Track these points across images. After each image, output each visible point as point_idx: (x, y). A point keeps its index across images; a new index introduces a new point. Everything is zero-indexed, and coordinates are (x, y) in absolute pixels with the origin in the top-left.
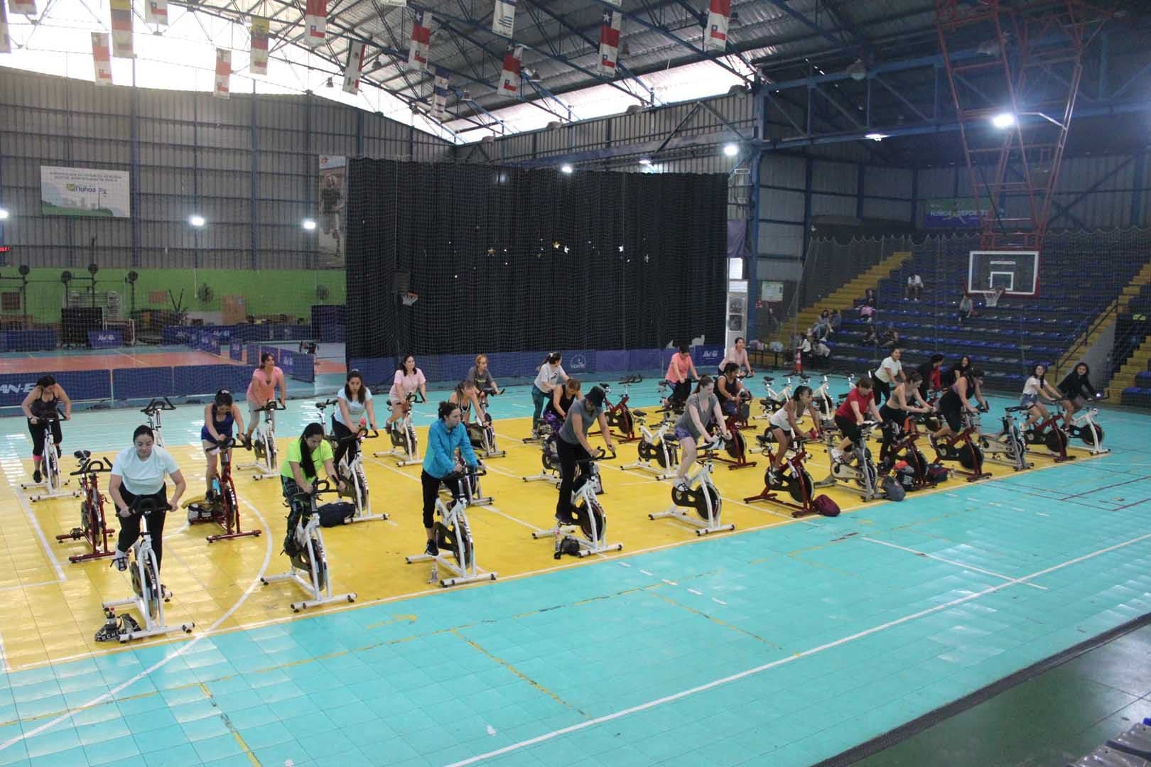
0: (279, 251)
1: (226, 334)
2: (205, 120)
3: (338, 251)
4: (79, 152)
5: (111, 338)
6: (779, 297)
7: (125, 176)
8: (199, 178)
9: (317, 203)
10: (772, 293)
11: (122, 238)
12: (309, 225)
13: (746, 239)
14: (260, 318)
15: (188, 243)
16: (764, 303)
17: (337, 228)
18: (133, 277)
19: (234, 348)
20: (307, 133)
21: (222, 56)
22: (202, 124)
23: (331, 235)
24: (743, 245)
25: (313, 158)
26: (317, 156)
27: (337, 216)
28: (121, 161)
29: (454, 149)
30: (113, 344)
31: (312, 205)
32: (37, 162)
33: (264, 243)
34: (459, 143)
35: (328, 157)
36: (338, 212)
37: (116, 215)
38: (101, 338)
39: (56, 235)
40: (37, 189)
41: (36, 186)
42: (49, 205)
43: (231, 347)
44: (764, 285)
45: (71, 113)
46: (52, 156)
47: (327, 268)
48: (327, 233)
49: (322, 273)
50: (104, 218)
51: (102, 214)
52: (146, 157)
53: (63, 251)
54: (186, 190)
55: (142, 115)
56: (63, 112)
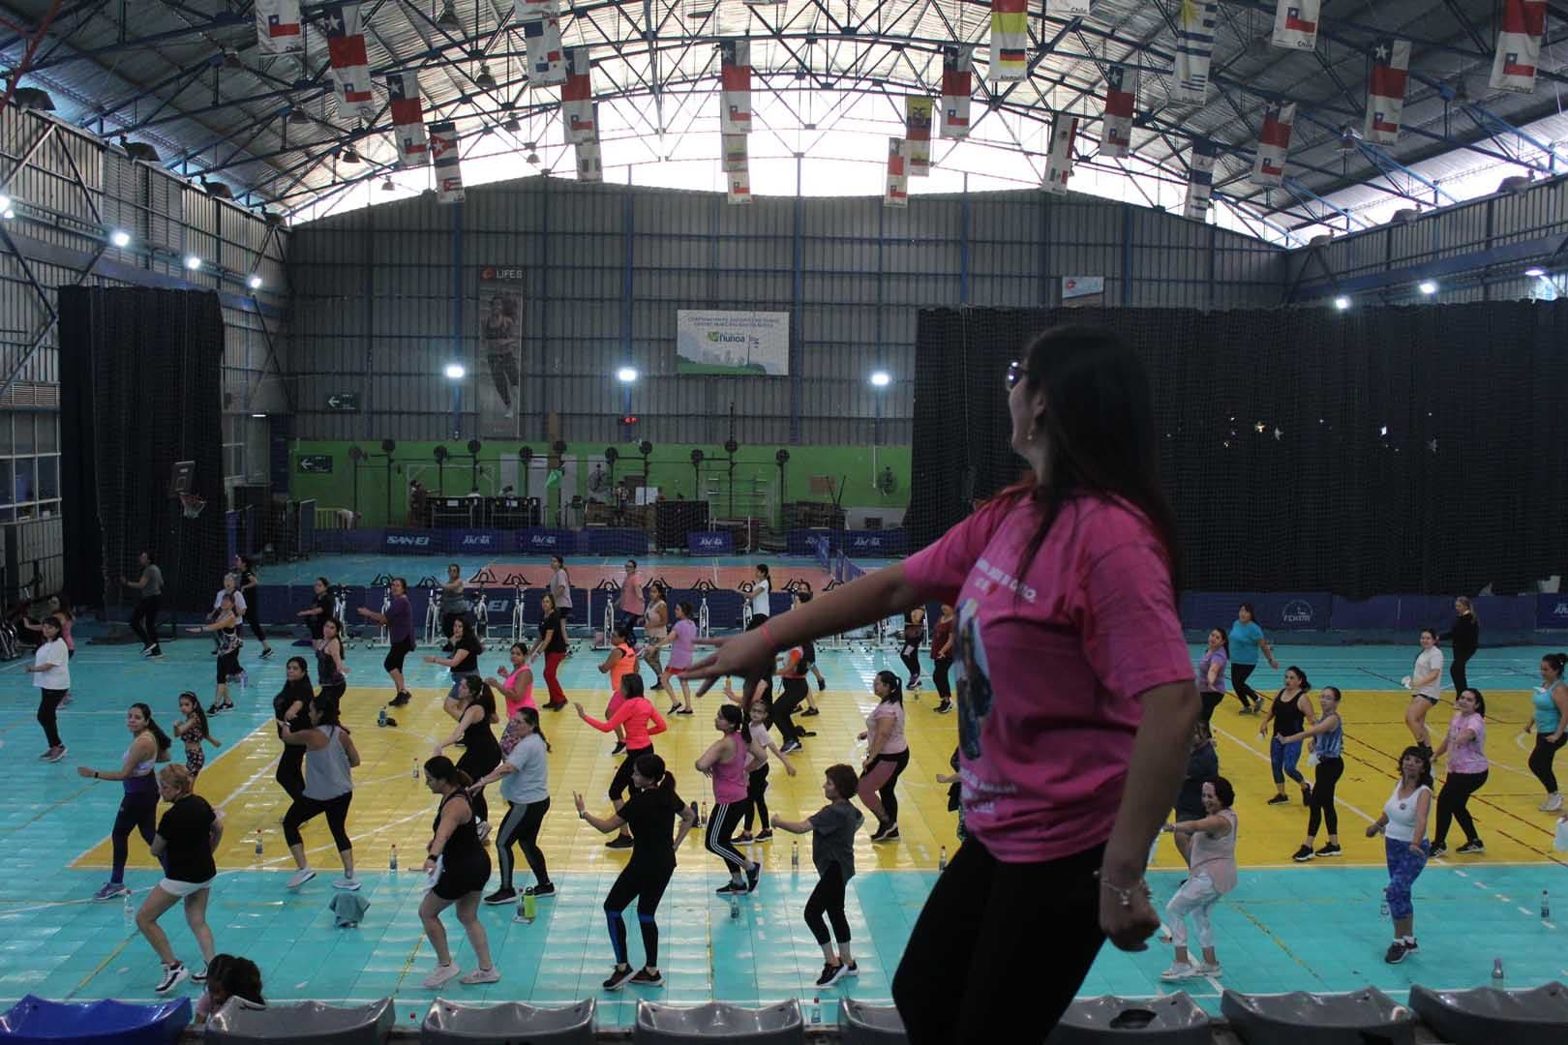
2: (895, 236)
4: (727, 288)
5: (718, 542)
7: (784, 317)
8: (884, 316)
11: (777, 402)
15: (867, 411)
18: (783, 457)
20: (1044, 245)
21: (898, 147)
22: (890, 242)
25: (1053, 282)
26: (1059, 280)
28: (779, 297)
29: (1285, 254)
30: (720, 552)
32: (673, 305)
34: (1293, 245)
35: (1076, 279)
37: (769, 372)
38: (705, 542)
39: (693, 401)
40: (672, 341)
41: (672, 337)
42: (687, 361)
45: (718, 238)
46: (693, 296)
50: (757, 376)
51: (754, 372)
52: (812, 290)
53: (701, 421)
54: (868, 335)
55: (809, 233)
56: (708, 238)
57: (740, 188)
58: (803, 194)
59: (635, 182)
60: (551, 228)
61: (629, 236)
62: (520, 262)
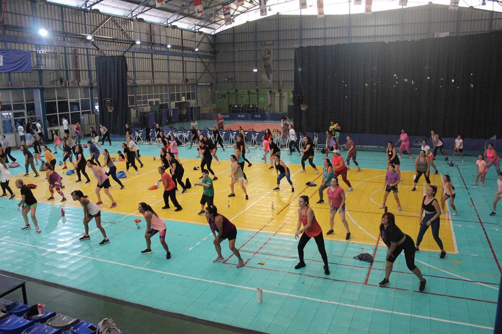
2: (379, 24)
20: (429, 23)
22: (378, 26)
26: (434, 34)
35: (439, 33)
55: (353, 25)
56: (323, 29)
57: (321, 13)
58: (351, 13)
59: (302, 14)
60: (280, 29)
61: (301, 30)
62: (272, 39)
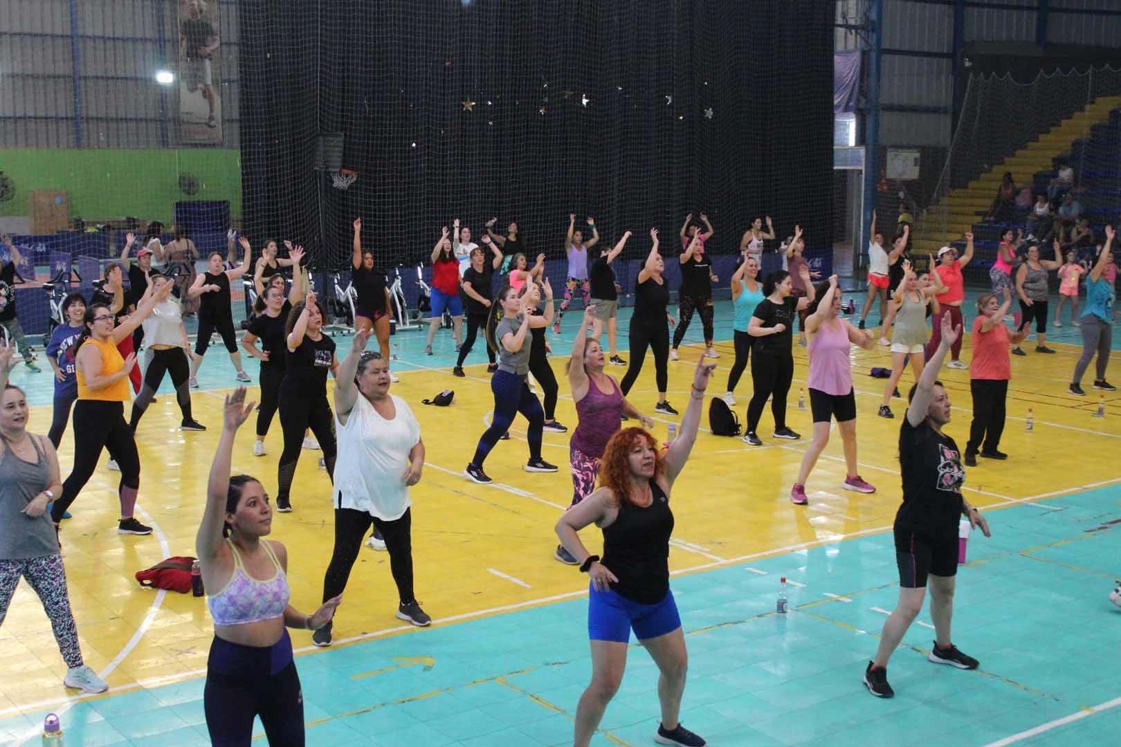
0: (117, 120)
1: (41, 248)
3: (211, 118)
6: (913, 173)
9: (175, 43)
10: (903, 166)
12: (165, 77)
13: (862, 80)
14: (94, 224)
16: (891, 182)
17: (209, 82)
19: (58, 268)
23: (199, 92)
24: (856, 89)
27: (207, 62)
31: (169, 45)
33: (94, 104)
36: (209, 57)
43: (53, 266)
44: (890, 155)
47: (195, 145)
48: (192, 90)
49: (188, 153)
